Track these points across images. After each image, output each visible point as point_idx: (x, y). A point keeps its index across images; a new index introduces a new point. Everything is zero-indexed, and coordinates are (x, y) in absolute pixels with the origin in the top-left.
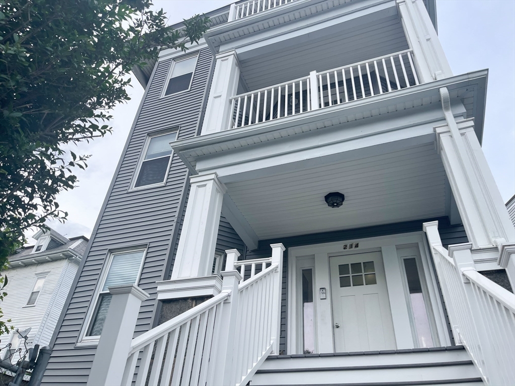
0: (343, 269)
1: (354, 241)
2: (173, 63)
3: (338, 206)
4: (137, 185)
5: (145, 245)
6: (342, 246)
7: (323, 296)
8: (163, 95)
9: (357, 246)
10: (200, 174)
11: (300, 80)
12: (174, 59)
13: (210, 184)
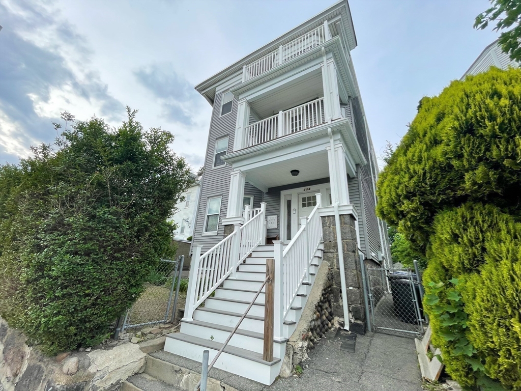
0: (304, 199)
1: (308, 187)
2: (223, 94)
3: (296, 175)
4: (215, 166)
5: (221, 195)
6: (303, 189)
7: (294, 212)
8: (220, 116)
9: (309, 189)
10: (235, 170)
11: (275, 116)
12: (223, 92)
13: (238, 175)
